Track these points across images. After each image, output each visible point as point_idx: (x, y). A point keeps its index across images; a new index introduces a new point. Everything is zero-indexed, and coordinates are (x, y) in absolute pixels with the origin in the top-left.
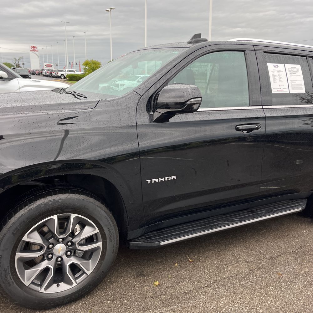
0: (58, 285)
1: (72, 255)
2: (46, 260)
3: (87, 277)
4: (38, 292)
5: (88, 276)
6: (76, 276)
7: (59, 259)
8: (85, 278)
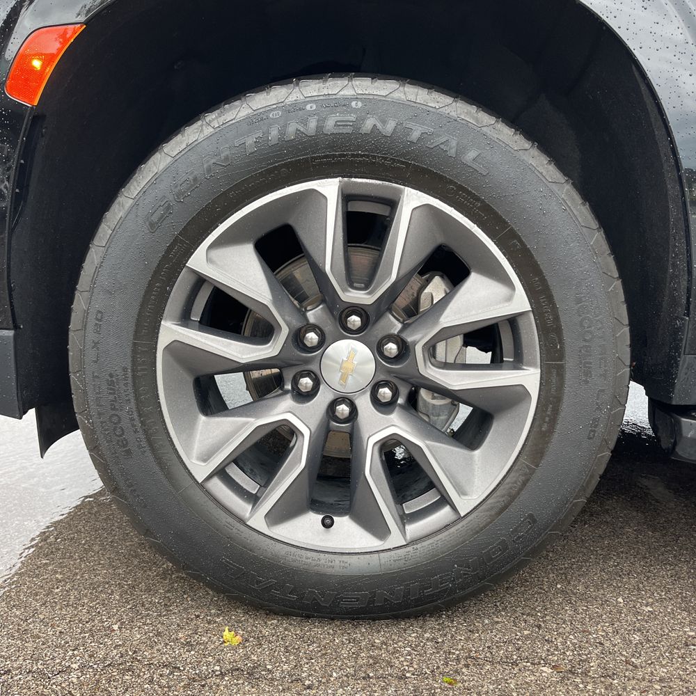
0: (327, 524)
1: (400, 406)
2: (289, 396)
3: (454, 523)
4: (242, 521)
5: (460, 518)
6: (411, 507)
7: (343, 409)
8: (447, 527)
